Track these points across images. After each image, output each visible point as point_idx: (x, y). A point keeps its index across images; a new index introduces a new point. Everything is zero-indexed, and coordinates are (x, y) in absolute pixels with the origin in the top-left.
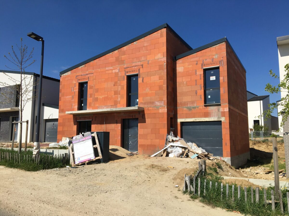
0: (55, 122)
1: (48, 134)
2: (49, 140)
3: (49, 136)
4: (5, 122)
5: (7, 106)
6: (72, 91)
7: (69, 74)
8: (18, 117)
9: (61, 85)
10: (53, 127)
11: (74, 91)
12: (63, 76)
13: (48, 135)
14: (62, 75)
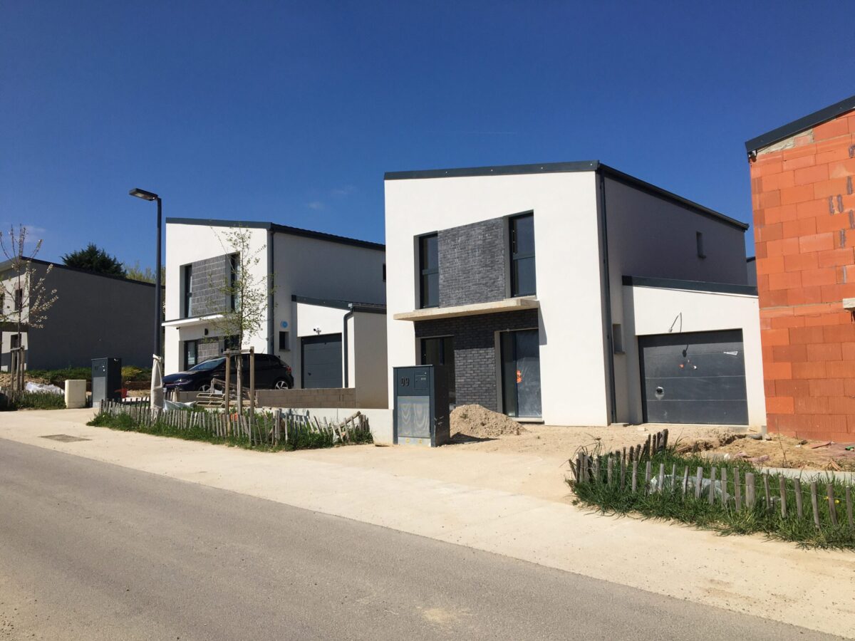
0: (690, 346)
1: (660, 391)
2: (666, 414)
3: (663, 398)
4: (475, 351)
5: (477, 293)
6: (832, 212)
7: (801, 143)
8: (538, 330)
9: (760, 192)
10: (684, 363)
11: (846, 210)
12: (764, 156)
13: (659, 396)
14: (759, 154)
